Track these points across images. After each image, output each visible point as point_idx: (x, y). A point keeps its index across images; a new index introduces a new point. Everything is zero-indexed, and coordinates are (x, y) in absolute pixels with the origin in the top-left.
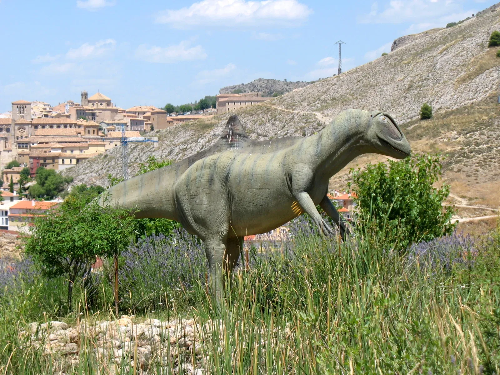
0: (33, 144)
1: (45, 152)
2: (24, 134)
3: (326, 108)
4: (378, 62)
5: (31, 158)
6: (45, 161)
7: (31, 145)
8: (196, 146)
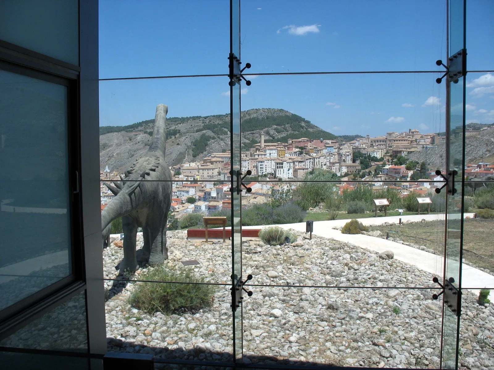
0: (394, 146)
1: (398, 149)
2: (391, 143)
5: (393, 151)
6: (398, 152)
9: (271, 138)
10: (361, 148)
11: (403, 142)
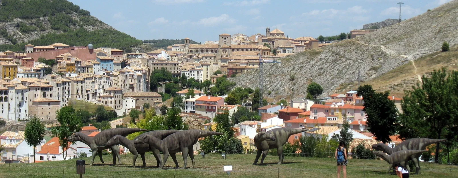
0: (230, 60)
1: (237, 65)
2: (226, 54)
3: (388, 43)
4: (424, 15)
5: (228, 69)
6: (236, 71)
7: (229, 61)
8: (308, 65)
9: (10, 43)
10: (168, 64)
11: (249, 52)
